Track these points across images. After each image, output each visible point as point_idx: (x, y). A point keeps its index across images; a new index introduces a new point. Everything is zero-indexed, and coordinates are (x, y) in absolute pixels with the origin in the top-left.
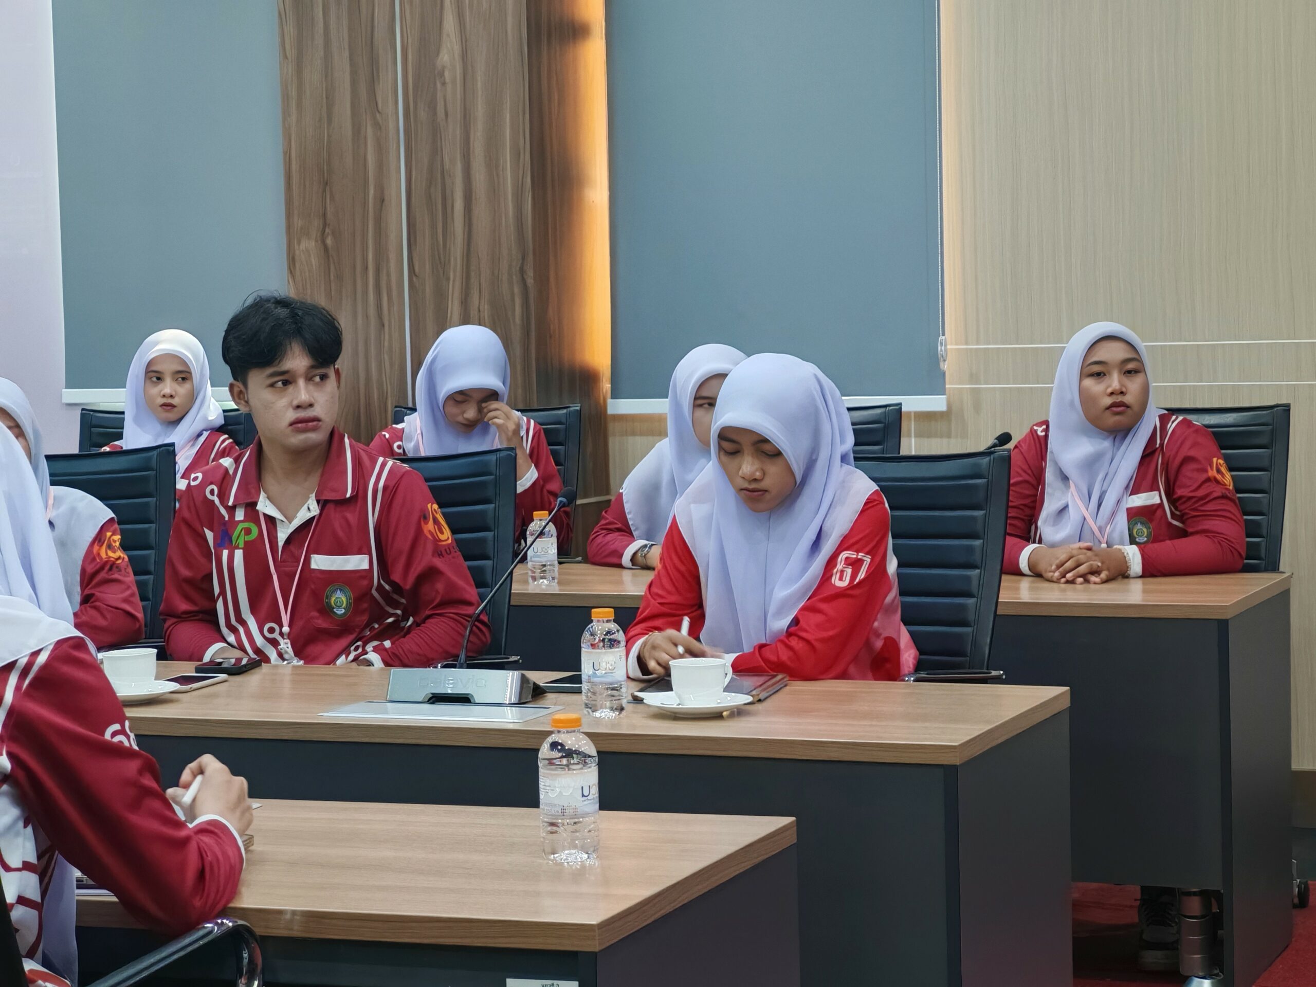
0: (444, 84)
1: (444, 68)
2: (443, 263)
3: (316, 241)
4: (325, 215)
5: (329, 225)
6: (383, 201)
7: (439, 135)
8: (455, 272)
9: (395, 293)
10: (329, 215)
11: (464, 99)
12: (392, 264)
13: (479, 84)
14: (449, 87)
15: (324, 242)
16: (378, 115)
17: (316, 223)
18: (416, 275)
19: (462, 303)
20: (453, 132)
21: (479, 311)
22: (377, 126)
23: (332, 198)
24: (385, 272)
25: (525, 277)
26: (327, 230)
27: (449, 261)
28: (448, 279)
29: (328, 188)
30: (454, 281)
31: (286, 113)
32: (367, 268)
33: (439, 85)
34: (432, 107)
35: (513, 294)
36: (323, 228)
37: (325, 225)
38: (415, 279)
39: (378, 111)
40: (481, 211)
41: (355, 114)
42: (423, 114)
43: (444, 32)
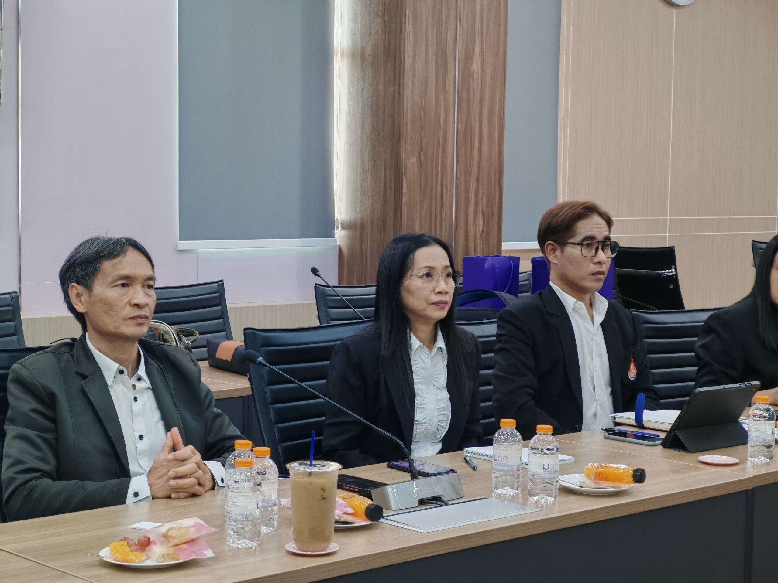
0: (473, 80)
1: (474, 71)
2: (469, 173)
3: (417, 158)
4: (421, 144)
5: (423, 149)
6: (446, 139)
7: (470, 107)
8: (473, 178)
9: (449, 188)
10: (423, 144)
11: (481, 89)
12: (448, 173)
13: (487, 82)
14: (475, 82)
15: (420, 158)
16: (446, 93)
17: (417, 149)
19: (476, 194)
20: (476, 105)
21: (482, 198)
22: (445, 97)
23: (425, 135)
24: (445, 175)
25: (501, 182)
26: (422, 153)
27: (471, 172)
28: (470, 181)
29: (423, 130)
30: (473, 183)
32: (437, 174)
33: (471, 81)
34: (468, 91)
36: (420, 152)
37: (421, 149)
38: (457, 180)
39: (446, 91)
40: (485, 148)
41: (437, 91)
42: (465, 95)
43: (475, 53)
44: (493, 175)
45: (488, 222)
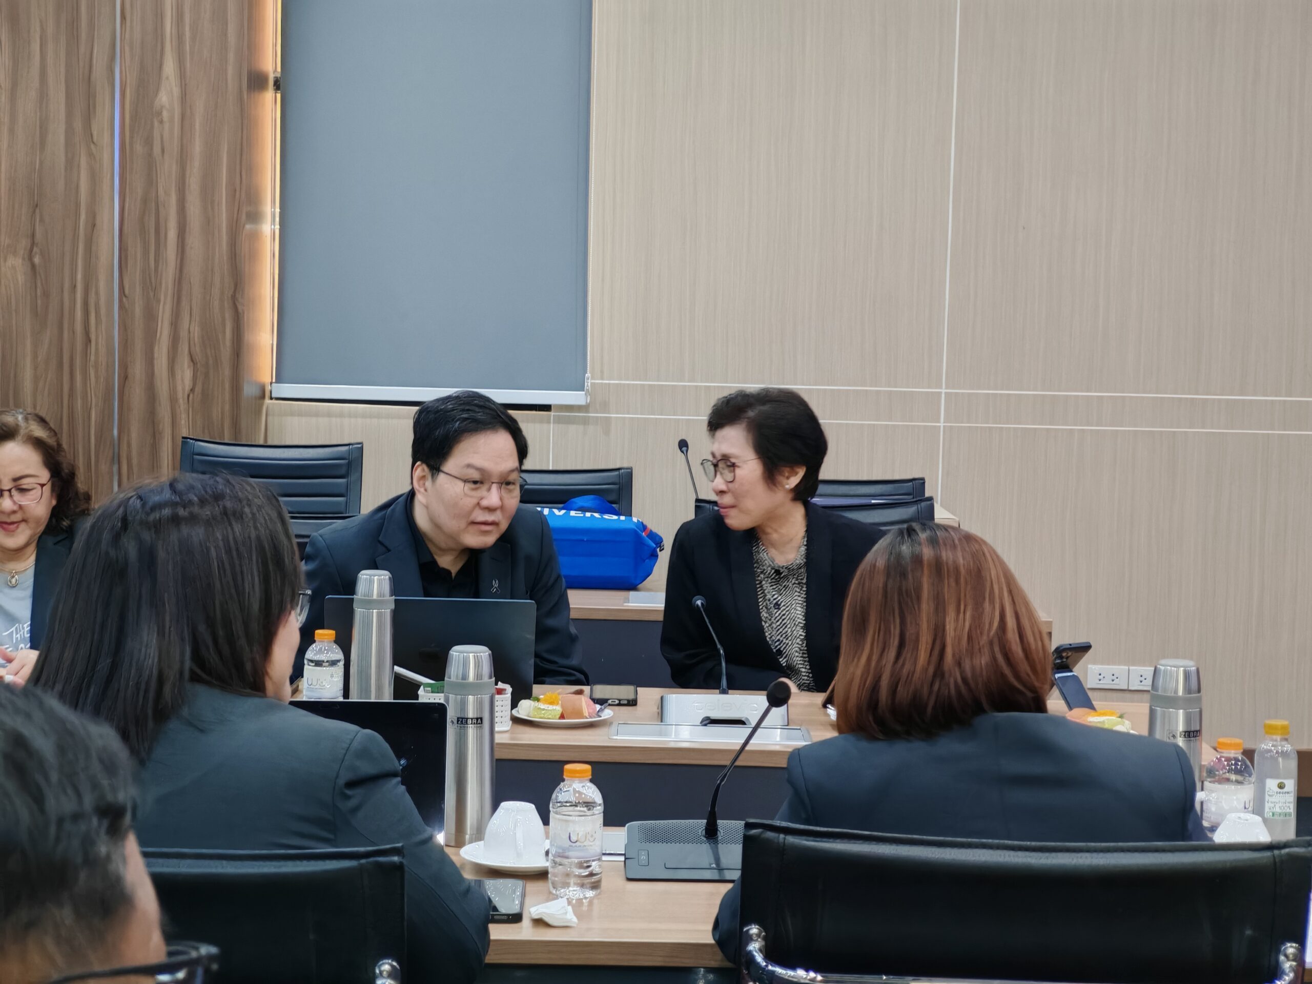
0: (161, 122)
1: (162, 107)
2: (154, 285)
3: (23, 259)
4: (33, 235)
5: (37, 244)
6: (94, 225)
7: (154, 169)
9: (103, 311)
10: (38, 236)
11: (182, 139)
12: (102, 285)
14: (167, 126)
15: (31, 258)
16: (92, 146)
17: (24, 243)
18: (126, 296)
19: (172, 324)
20: (168, 168)
21: (189, 332)
22: (91, 155)
23: (42, 220)
24: (94, 290)
25: (237, 304)
26: (35, 249)
27: (161, 284)
28: (159, 301)
29: (37, 211)
30: (165, 303)
32: (75, 286)
33: (156, 124)
34: (149, 142)
36: (31, 248)
37: (33, 244)
38: (124, 299)
39: (93, 143)
40: (195, 242)
41: (69, 143)
42: (139, 148)
43: (164, 75)
44: (216, 292)
45: (207, 375)
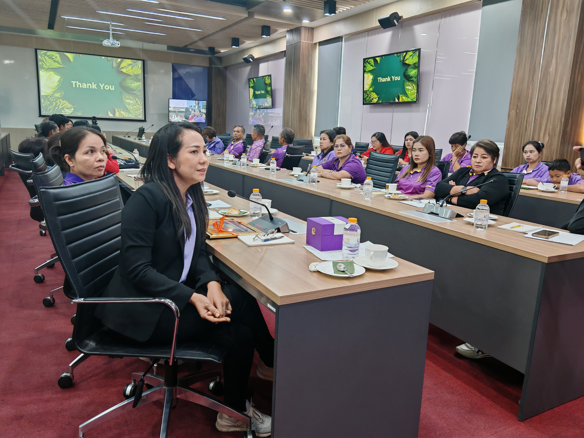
8: (545, 119)
13: (558, 75)
31: (513, 83)
35: (558, 124)
